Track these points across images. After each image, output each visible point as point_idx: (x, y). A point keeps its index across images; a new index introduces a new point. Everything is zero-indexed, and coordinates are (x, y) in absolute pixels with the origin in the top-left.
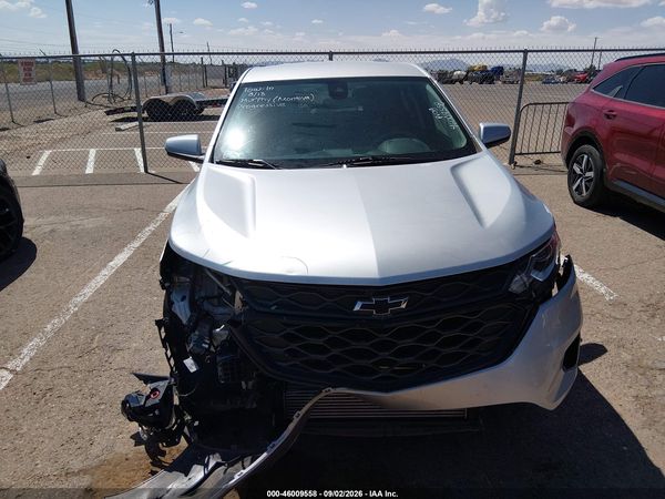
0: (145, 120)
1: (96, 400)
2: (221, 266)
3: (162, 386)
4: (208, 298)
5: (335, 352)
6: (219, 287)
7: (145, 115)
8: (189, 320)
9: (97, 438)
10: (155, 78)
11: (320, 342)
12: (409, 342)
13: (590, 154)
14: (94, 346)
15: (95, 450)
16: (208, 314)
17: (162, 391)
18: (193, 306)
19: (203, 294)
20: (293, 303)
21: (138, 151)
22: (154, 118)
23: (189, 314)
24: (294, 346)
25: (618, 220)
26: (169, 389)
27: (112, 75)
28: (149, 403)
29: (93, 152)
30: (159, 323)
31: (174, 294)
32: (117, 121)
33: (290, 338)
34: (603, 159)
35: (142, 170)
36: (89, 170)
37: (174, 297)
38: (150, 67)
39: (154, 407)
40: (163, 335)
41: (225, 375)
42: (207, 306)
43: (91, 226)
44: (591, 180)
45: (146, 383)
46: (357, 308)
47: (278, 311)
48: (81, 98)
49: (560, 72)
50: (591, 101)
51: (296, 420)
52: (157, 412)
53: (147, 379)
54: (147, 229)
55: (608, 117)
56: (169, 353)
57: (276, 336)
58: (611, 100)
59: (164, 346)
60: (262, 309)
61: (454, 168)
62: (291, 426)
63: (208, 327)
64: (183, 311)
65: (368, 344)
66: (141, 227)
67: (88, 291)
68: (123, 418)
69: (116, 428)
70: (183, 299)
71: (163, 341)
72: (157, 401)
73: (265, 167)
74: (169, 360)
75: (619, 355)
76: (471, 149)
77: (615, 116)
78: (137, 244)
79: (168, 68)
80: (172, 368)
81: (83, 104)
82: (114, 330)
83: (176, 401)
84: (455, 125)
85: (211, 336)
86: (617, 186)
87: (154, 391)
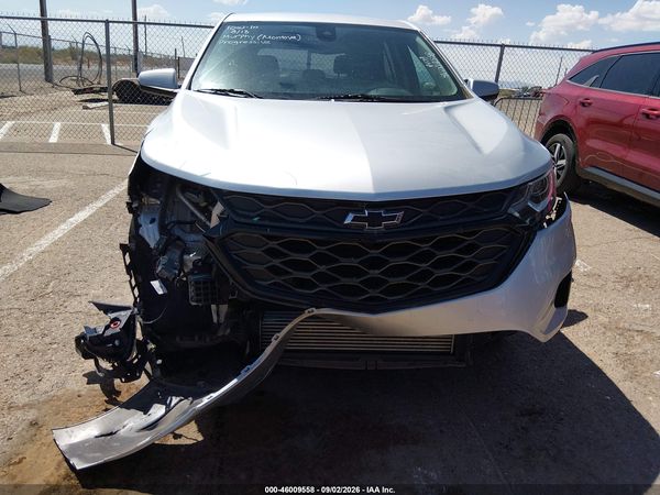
0: (115, 101)
1: (47, 340)
2: (201, 178)
3: (124, 316)
4: (179, 223)
5: (322, 268)
6: (193, 214)
7: (115, 97)
8: (158, 244)
9: (47, 375)
10: (128, 68)
11: (305, 257)
12: (401, 261)
13: (563, 143)
14: (48, 291)
15: (43, 386)
16: (179, 238)
17: (124, 321)
18: (163, 229)
19: (174, 219)
20: (278, 214)
21: (106, 128)
22: (124, 100)
23: (158, 238)
24: (276, 262)
25: (588, 207)
26: (132, 319)
27: (82, 62)
28: (108, 333)
29: (57, 125)
30: (123, 248)
31: (142, 217)
32: (86, 101)
33: (272, 252)
34: (576, 147)
35: (109, 142)
36: (53, 139)
37: (141, 220)
38: (123, 59)
39: (113, 337)
40: (128, 261)
41: (197, 295)
42: (177, 232)
43: (51, 186)
44: (562, 168)
45: (106, 313)
46: (348, 221)
47: (260, 223)
48: (48, 78)
49: (525, 89)
50: (567, 91)
51: (274, 343)
52: (117, 343)
53: (106, 309)
54: (111, 192)
55: (583, 104)
56: (134, 283)
57: (258, 252)
58: (587, 89)
59: (128, 273)
60: (243, 220)
61: (446, 109)
62: (269, 350)
63: (179, 252)
64: (151, 235)
65: (359, 260)
66: (105, 190)
67: (45, 242)
68: (78, 356)
69: (68, 367)
70: (153, 221)
71: (128, 268)
72: (118, 330)
73: (248, 95)
74: (133, 289)
75: (596, 318)
76: (461, 95)
77: (590, 104)
78: (99, 204)
79: (140, 59)
80: (136, 299)
81: (48, 85)
82: (71, 277)
83: (139, 335)
84: (446, 75)
85: (182, 262)
86: (589, 173)
87: (114, 320)
